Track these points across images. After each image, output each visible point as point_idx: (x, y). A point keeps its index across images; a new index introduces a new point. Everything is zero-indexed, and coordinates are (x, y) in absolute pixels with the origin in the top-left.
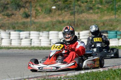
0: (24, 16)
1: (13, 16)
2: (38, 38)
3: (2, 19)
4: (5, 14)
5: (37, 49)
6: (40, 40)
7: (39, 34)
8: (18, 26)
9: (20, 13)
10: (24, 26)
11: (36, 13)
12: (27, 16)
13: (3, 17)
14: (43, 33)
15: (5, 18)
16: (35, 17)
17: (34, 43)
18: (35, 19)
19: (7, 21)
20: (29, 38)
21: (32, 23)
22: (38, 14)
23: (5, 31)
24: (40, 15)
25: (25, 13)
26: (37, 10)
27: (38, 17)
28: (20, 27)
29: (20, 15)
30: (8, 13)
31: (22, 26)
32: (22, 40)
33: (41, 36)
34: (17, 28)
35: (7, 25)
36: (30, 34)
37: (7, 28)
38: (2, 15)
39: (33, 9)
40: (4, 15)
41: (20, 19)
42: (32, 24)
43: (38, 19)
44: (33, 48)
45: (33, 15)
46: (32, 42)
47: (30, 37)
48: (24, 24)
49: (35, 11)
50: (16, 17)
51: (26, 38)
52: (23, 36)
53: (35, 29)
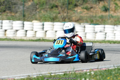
0: (103, 10)
1: (92, 9)
2: (112, 32)
3: (81, 12)
4: (85, 8)
5: (108, 43)
6: (115, 34)
7: (114, 28)
8: (96, 20)
9: (100, 7)
10: (102, 20)
11: (115, 7)
12: (106, 10)
13: (82, 10)
14: (117, 27)
15: (84, 11)
16: (115, 11)
17: (108, 36)
18: (114, 13)
19: (86, 14)
20: (104, 32)
21: (110, 16)
22: (117, 8)
23: (80, 24)
24: (119, 9)
25: (104, 7)
26: (116, 4)
27: (117, 11)
28: (98, 20)
29: (100, 8)
30: (87, 6)
31: (100, 20)
32: (97, 34)
33: (116, 30)
34: (94, 21)
35: (85, 18)
36: (105, 28)
37: (85, 21)
38: (82, 8)
39: (112, 2)
40: (83, 8)
41: (99, 12)
42: (110, 18)
43: (117, 13)
44: (103, 42)
45: (112, 9)
46: (107, 36)
47: (104, 30)
48: (102, 18)
49: (114, 5)
50: (95, 10)
51: (101, 32)
52: (98, 30)
53: (113, 23)
